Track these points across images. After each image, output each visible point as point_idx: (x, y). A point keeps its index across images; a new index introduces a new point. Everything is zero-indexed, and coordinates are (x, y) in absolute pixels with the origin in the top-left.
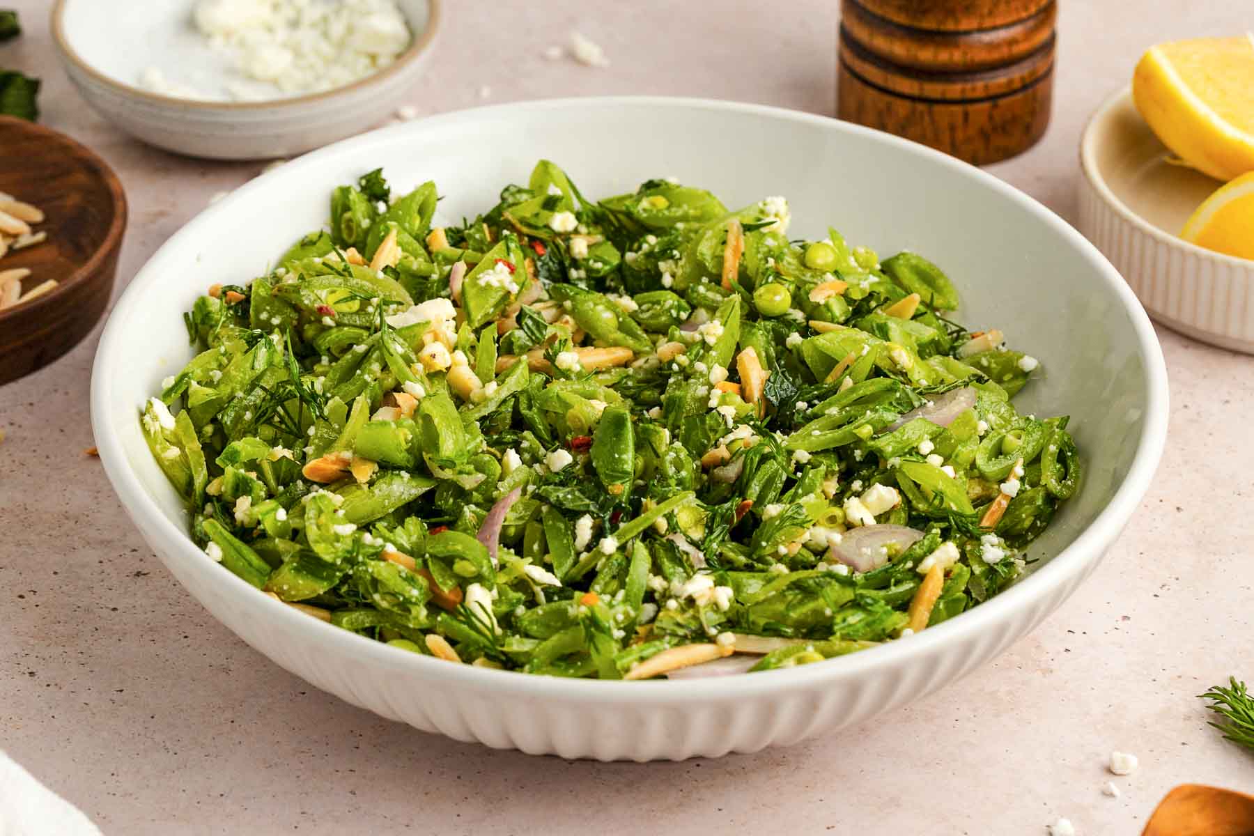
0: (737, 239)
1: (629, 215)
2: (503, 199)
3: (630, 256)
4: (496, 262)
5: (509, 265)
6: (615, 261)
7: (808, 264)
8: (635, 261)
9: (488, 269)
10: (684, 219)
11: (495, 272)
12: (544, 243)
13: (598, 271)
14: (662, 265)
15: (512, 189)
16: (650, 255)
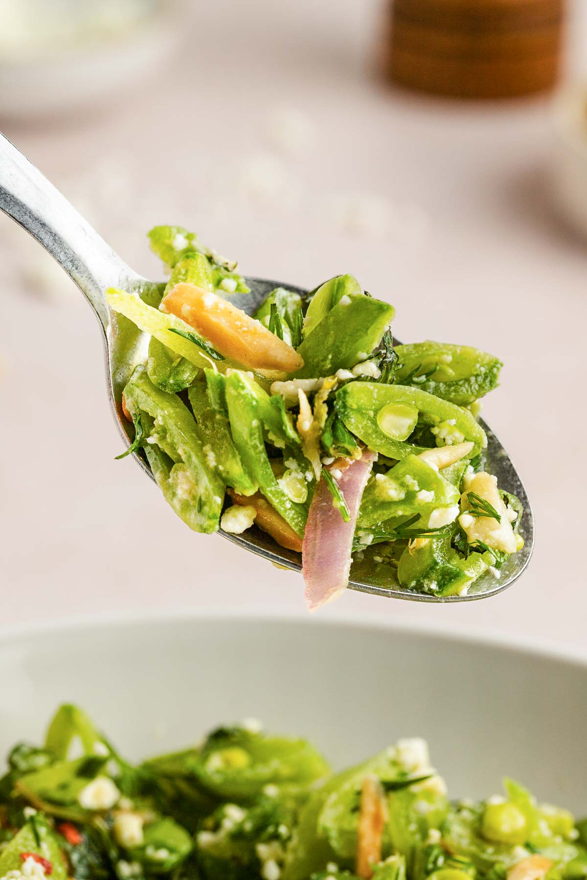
0: (377, 803)
1: (192, 779)
2: (13, 765)
3: (205, 838)
4: (22, 858)
5: (41, 860)
6: (184, 846)
7: (490, 835)
8: (216, 846)
9: (10, 869)
10: (275, 780)
11: (23, 874)
12: (78, 826)
13: (160, 864)
14: (263, 850)
15: (25, 749)
16: (238, 836)
